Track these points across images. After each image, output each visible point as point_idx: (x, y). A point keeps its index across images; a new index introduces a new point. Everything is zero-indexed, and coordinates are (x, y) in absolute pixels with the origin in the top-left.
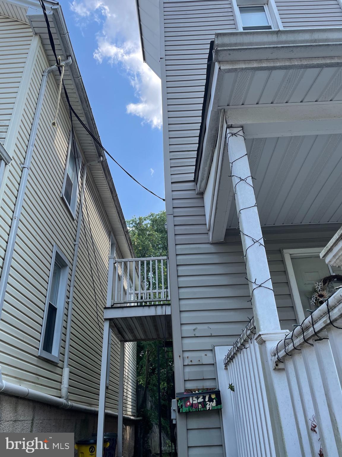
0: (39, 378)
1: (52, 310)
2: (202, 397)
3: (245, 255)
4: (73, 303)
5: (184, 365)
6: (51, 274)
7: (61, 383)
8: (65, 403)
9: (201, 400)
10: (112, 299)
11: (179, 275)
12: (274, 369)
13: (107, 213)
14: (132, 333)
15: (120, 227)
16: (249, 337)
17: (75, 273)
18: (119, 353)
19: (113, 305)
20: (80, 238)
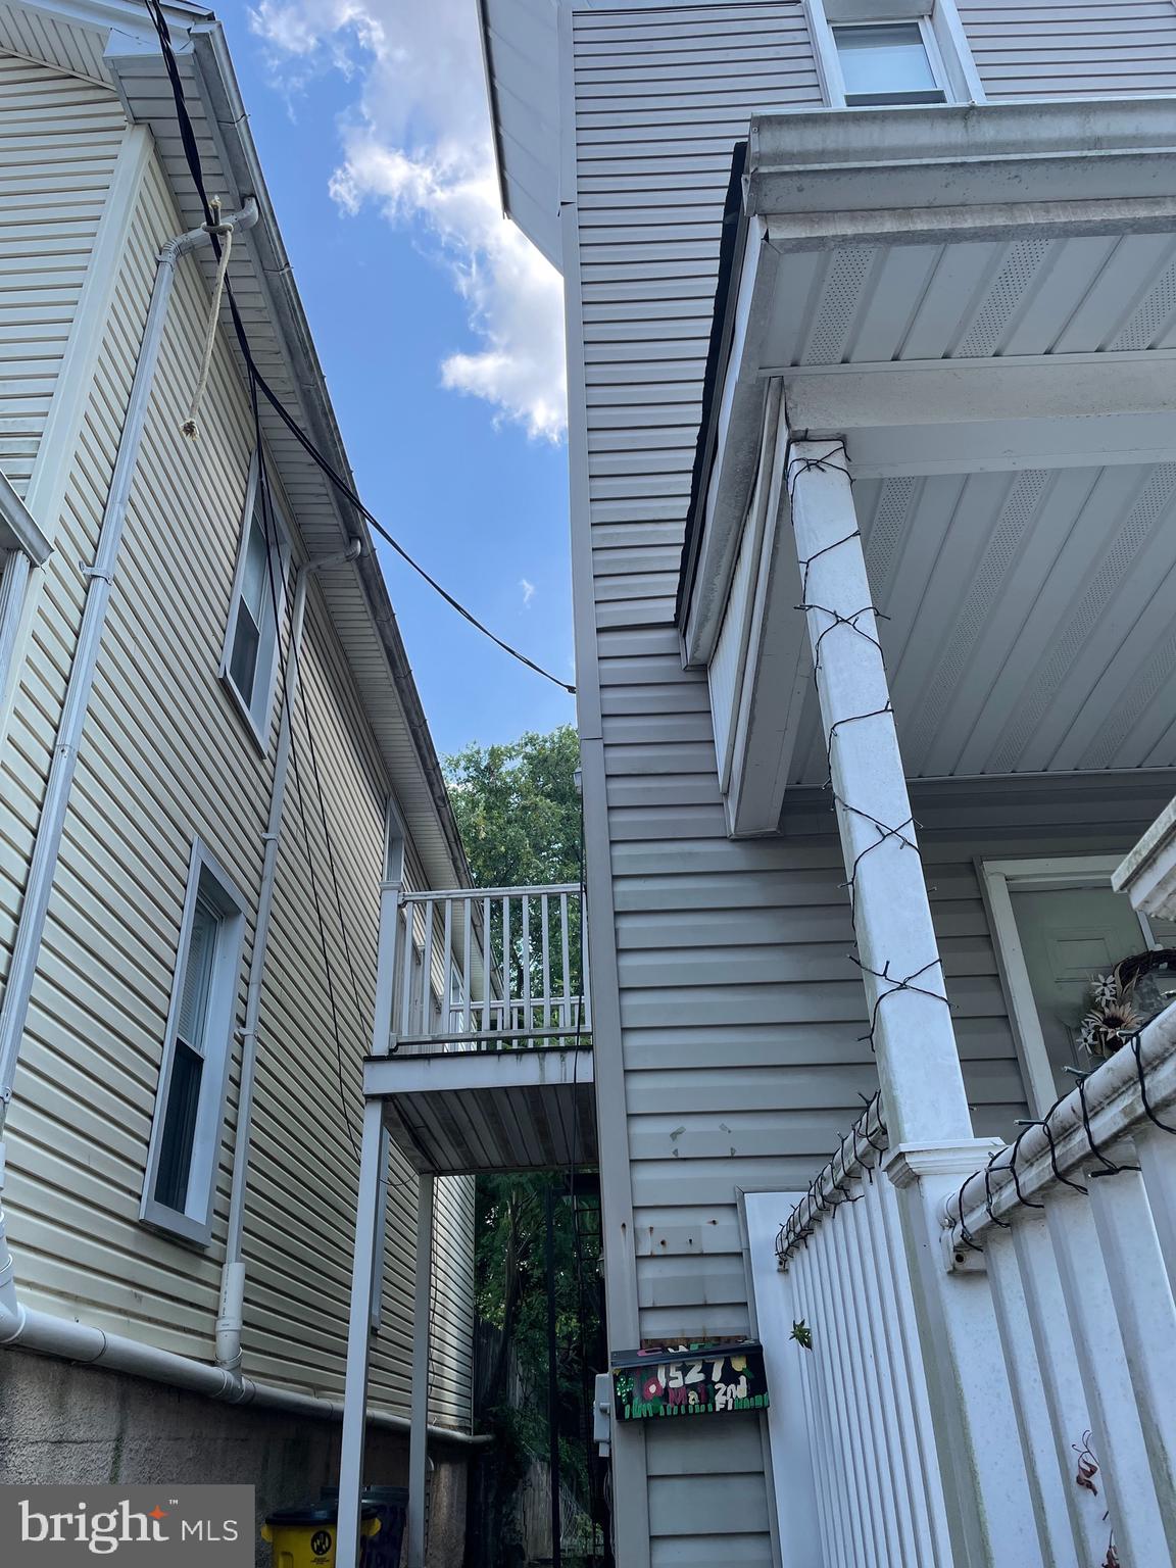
0: (140, 1298)
1: (188, 1064)
2: (698, 1367)
3: (850, 880)
4: (259, 1040)
5: (637, 1257)
6: (184, 941)
7: (216, 1313)
8: (229, 1384)
9: (695, 1376)
10: (391, 1031)
11: (621, 947)
12: (949, 1273)
13: (376, 732)
14: (459, 1145)
15: (420, 781)
16: (864, 1161)
17: (265, 937)
18: (415, 1214)
19: (395, 1050)
20: (283, 818)
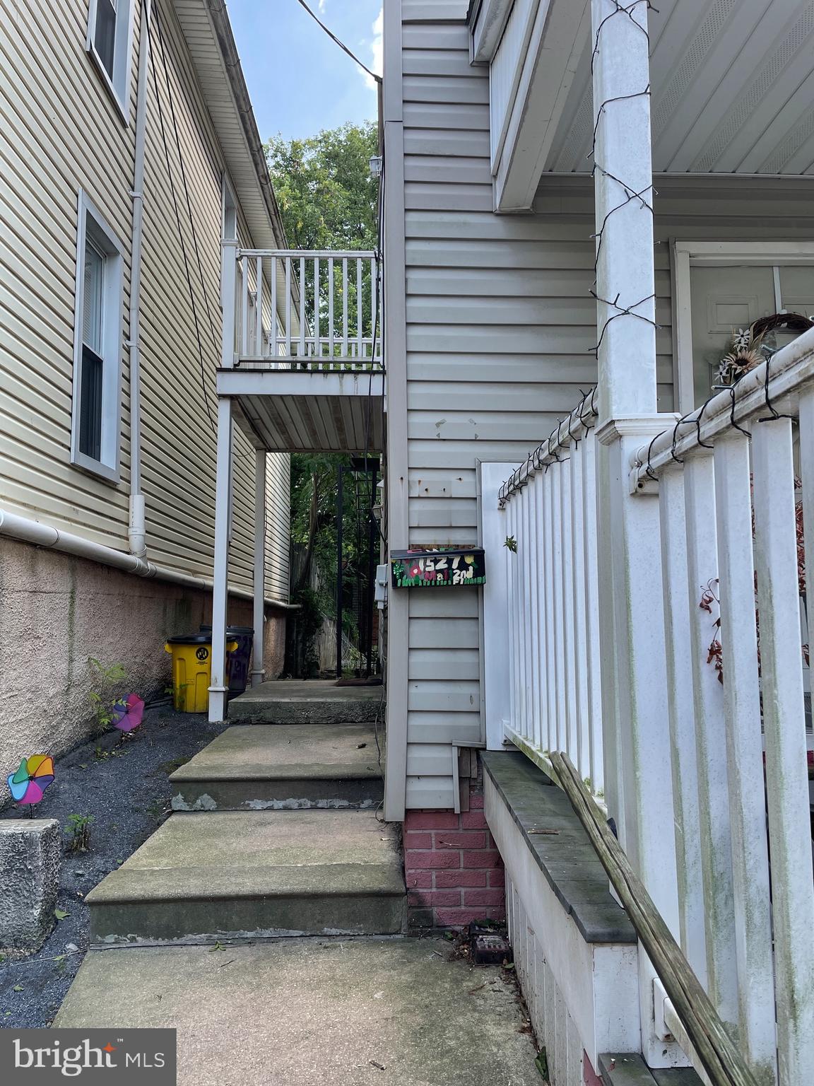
0: (77, 511)
1: (92, 364)
2: (444, 560)
3: (598, 232)
4: (141, 351)
5: (409, 498)
6: (80, 270)
7: (128, 525)
8: (140, 566)
9: (442, 565)
10: (235, 351)
11: (409, 292)
12: (632, 495)
13: (212, 115)
14: (283, 433)
15: (247, 160)
16: (574, 435)
17: (139, 276)
18: (254, 478)
19: (238, 365)
20: (145, 180)
